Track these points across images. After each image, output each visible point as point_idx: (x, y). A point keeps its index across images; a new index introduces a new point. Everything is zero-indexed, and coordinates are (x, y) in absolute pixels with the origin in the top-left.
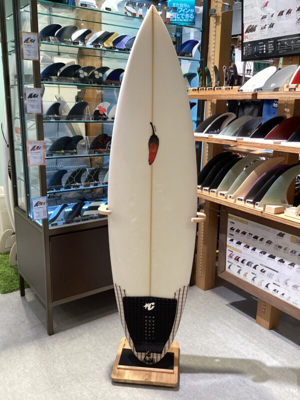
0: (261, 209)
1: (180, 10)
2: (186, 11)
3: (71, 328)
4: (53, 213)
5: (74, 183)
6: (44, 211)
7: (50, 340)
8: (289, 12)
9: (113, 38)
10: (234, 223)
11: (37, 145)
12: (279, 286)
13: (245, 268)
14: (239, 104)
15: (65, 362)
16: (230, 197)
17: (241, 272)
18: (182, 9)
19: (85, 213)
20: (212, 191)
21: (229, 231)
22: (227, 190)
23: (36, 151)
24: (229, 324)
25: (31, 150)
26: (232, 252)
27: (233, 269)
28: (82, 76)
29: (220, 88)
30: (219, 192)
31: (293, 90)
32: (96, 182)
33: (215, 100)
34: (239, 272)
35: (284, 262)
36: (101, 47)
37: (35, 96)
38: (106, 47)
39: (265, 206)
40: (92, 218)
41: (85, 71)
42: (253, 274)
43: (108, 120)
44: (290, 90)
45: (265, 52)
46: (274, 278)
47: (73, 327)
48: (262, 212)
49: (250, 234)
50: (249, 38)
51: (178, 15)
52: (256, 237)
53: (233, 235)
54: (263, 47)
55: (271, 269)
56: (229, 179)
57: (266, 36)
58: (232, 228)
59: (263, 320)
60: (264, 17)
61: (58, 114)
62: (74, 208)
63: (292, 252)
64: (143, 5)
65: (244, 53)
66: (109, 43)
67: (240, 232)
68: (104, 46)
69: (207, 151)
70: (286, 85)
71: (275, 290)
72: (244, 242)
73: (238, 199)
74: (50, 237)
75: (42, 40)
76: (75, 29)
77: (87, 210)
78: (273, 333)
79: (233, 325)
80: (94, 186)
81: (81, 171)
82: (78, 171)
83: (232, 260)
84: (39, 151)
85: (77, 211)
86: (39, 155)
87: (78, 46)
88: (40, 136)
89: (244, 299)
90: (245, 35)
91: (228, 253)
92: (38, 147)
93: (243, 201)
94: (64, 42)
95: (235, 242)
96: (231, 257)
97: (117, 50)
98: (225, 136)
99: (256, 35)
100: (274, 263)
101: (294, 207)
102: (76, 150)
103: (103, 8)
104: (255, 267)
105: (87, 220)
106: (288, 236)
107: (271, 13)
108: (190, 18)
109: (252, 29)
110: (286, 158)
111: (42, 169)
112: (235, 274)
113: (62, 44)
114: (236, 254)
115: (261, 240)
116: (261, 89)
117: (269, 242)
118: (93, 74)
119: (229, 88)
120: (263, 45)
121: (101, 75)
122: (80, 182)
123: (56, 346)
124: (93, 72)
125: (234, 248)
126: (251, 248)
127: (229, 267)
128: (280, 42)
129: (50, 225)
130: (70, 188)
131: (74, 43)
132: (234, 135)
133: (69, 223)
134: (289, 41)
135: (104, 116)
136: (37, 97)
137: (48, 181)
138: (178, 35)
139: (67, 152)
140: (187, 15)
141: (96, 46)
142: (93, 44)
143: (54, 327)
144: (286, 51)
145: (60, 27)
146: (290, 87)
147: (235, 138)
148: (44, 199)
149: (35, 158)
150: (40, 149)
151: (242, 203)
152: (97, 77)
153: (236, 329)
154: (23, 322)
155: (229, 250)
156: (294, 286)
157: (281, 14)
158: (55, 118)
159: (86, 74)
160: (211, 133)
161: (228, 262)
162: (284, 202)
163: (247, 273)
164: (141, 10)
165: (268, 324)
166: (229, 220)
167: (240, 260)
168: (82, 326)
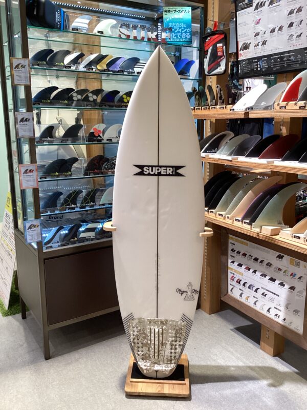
0: (258, 230)
1: (176, 29)
2: (182, 30)
3: (68, 352)
4: (48, 236)
5: (69, 205)
6: (37, 234)
7: (45, 364)
8: (281, 28)
9: (107, 61)
10: (234, 244)
11: (30, 168)
12: (280, 311)
13: (246, 291)
14: (239, 122)
15: (58, 388)
16: (228, 218)
17: (243, 295)
18: (178, 28)
19: (82, 235)
20: (211, 212)
21: (230, 253)
22: (225, 210)
23: (29, 174)
24: (232, 350)
25: (24, 174)
26: (234, 274)
27: (235, 292)
28: (75, 99)
29: (215, 108)
30: (218, 213)
31: (284, 108)
32: (92, 204)
33: (215, 119)
34: (241, 295)
35: (284, 285)
36: (94, 70)
37: (26, 120)
38: (99, 70)
39: (261, 227)
40: (87, 240)
41: (79, 94)
42: (255, 297)
43: (103, 142)
44: (280, 108)
45: (259, 69)
46: (275, 302)
47: (71, 352)
48: (258, 233)
49: (250, 255)
50: (244, 55)
51: (174, 35)
52: (256, 259)
53: (234, 257)
54: (257, 65)
55: (272, 293)
56: (227, 199)
57: (259, 54)
58: (233, 249)
59: (267, 346)
60: (257, 34)
61: (51, 136)
62: (70, 230)
63: (291, 275)
64: (137, 27)
65: (240, 71)
66: (102, 66)
67: (241, 254)
68: (97, 69)
69: (208, 170)
70: (276, 103)
71: (276, 315)
72: (246, 265)
73: (236, 220)
74: (45, 260)
75: (33, 65)
76: (68, 53)
77: (83, 232)
78: (277, 360)
79: (236, 351)
80: (90, 207)
81: (78, 192)
82: (74, 193)
83: (234, 283)
84: (31, 174)
85: (74, 232)
86: (31, 179)
87: (70, 69)
88: (33, 159)
89: (251, 323)
90: (240, 52)
91: (230, 276)
92: (30, 171)
93: (241, 222)
94: (57, 66)
95: (236, 264)
96: (233, 280)
97: (111, 73)
98: (222, 156)
99: (250, 52)
100: (274, 287)
101: (290, 229)
102: (71, 171)
103: (95, 32)
104: (256, 291)
105: (83, 242)
106: (286, 258)
107: (264, 30)
108: (186, 38)
109: (246, 47)
110: (283, 177)
111: (36, 191)
112: (238, 297)
113: (54, 68)
114: (237, 277)
115: (262, 262)
116: (252, 108)
117: (269, 265)
118: (87, 97)
119: (223, 107)
120: (257, 62)
121: (95, 97)
122: (75, 204)
123: (52, 371)
124: (87, 95)
125: (235, 271)
126: (252, 271)
127: (231, 290)
128: (273, 59)
129: (44, 248)
130: (65, 210)
131: (66, 67)
132: (230, 154)
133: (64, 245)
134: (282, 58)
135: (99, 138)
136: (29, 121)
137: (42, 203)
138: (177, 54)
139: (62, 175)
140: (184, 35)
141: (88, 69)
142: (85, 67)
143: (51, 352)
144: (279, 67)
145: (53, 51)
146: (281, 105)
147: (230, 158)
148: (37, 222)
149: (28, 181)
150: (32, 172)
151: (239, 224)
152: (91, 99)
153: (239, 355)
154: (22, 346)
155: (230, 272)
156: (294, 311)
157: (273, 31)
158: (49, 142)
159: (79, 97)
160: (208, 153)
161: (231, 284)
162: (280, 223)
163: (249, 297)
164: (135, 31)
165: (272, 350)
166: (230, 241)
167: (242, 283)
168: (79, 350)
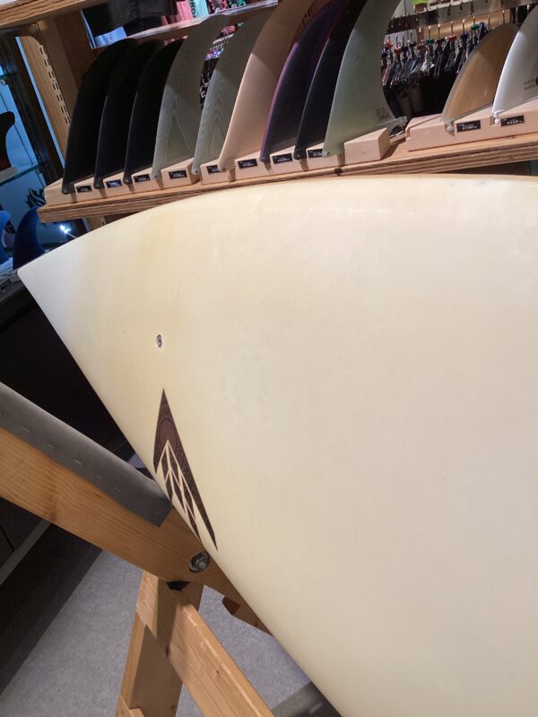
0: (332, 162)
16: (211, 169)
20: (137, 179)
22: (189, 153)
48: (338, 173)
73: (242, 165)
93: (260, 164)
151: (256, 173)
